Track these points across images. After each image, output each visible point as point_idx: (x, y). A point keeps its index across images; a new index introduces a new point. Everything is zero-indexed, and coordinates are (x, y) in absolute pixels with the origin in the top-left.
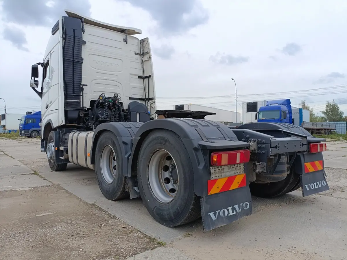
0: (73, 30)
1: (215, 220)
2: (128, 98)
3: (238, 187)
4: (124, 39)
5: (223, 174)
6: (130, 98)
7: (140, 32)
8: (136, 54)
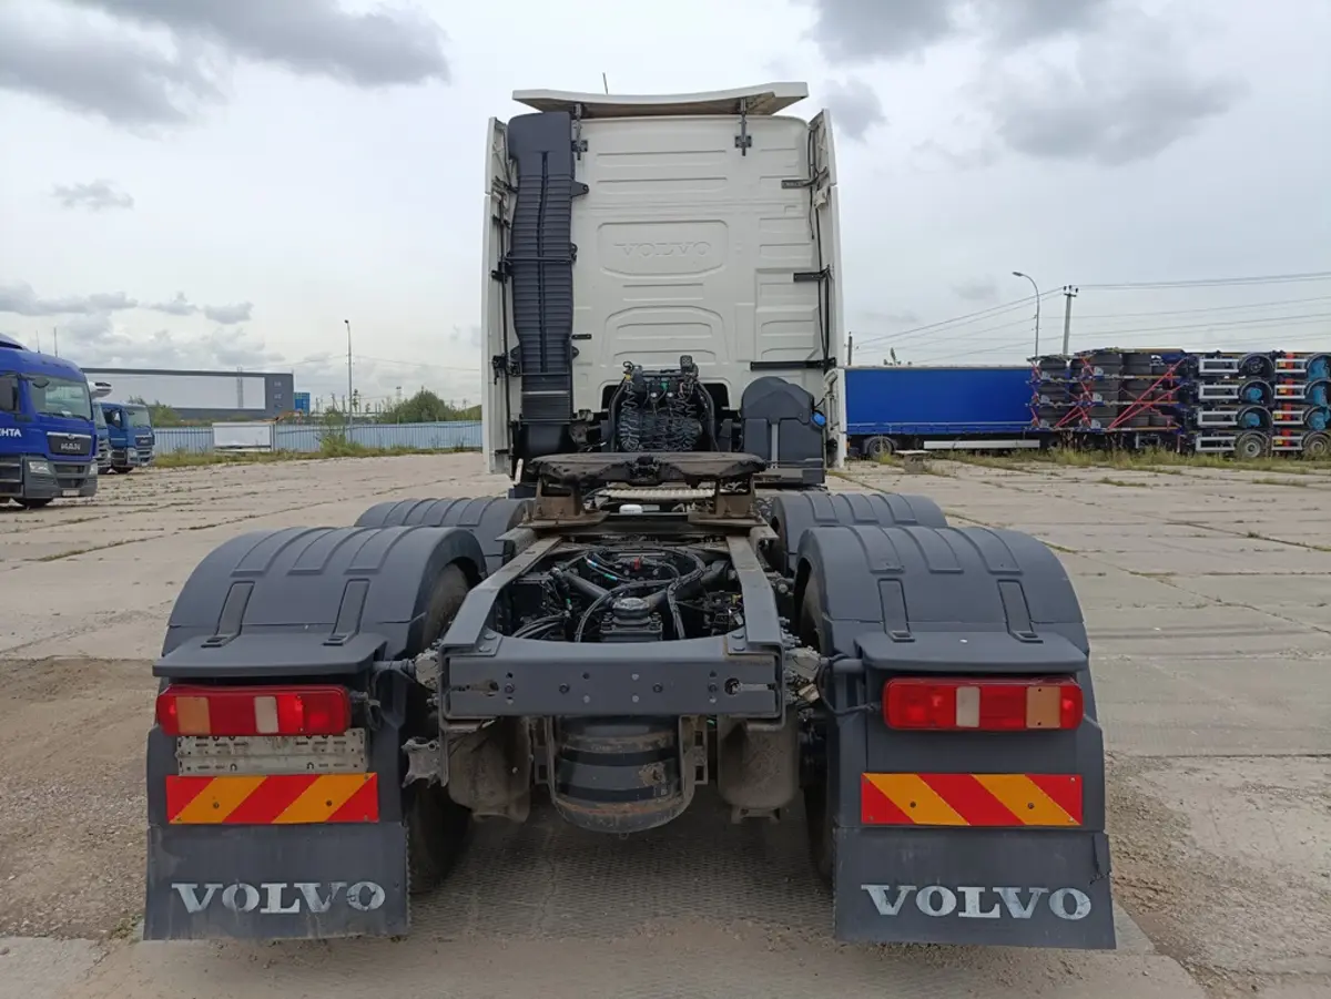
0: (540, 156)
1: (196, 913)
2: (748, 366)
3: (330, 818)
4: (737, 138)
5: (241, 763)
6: (756, 366)
7: (802, 95)
8: (786, 184)
